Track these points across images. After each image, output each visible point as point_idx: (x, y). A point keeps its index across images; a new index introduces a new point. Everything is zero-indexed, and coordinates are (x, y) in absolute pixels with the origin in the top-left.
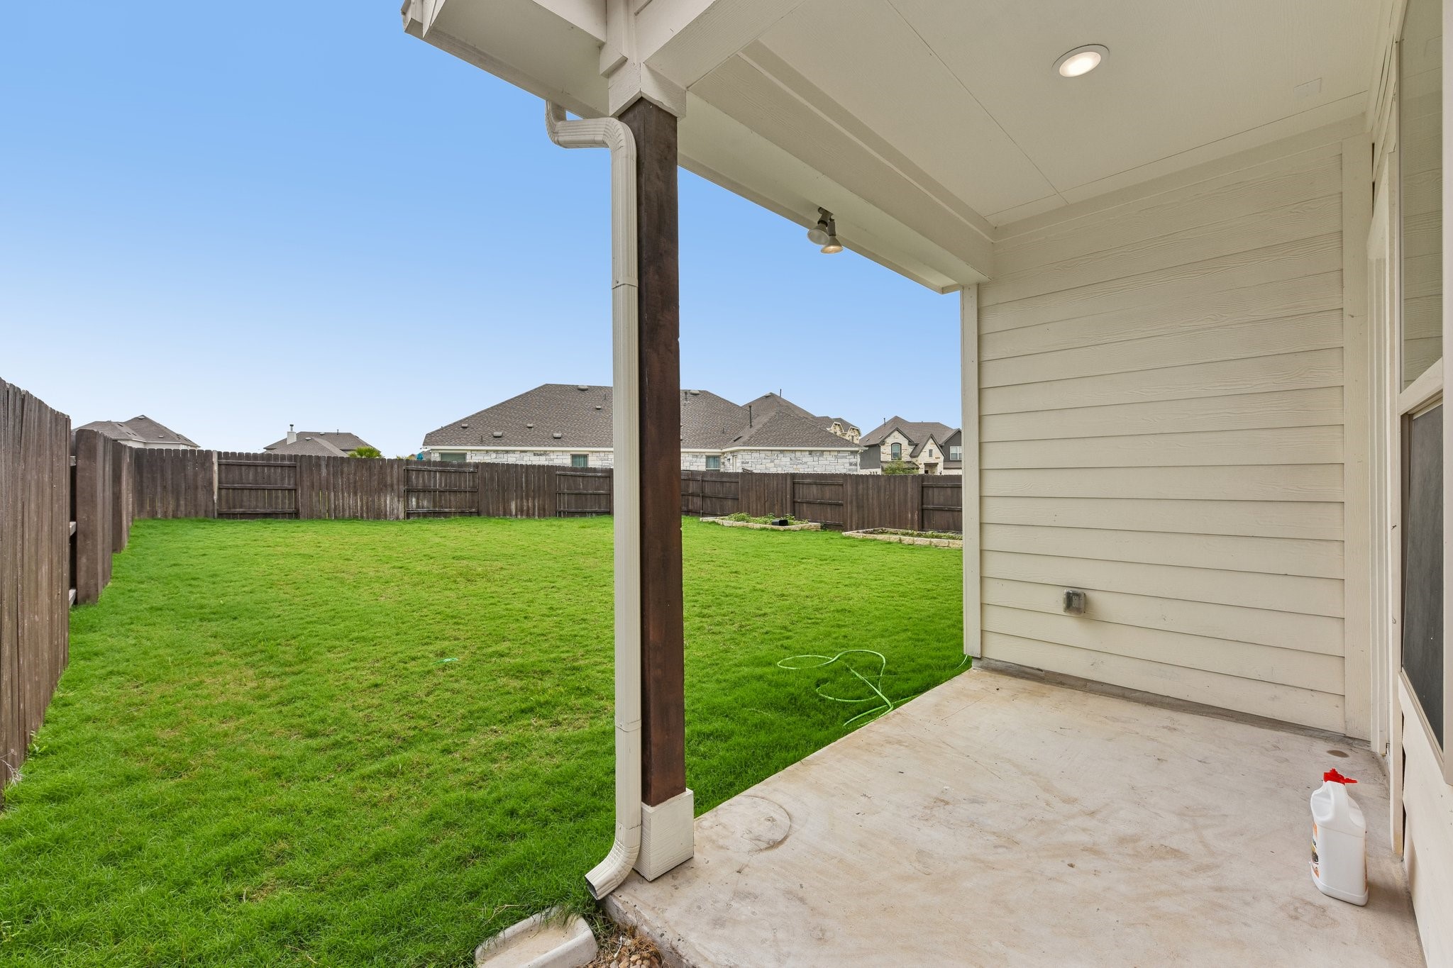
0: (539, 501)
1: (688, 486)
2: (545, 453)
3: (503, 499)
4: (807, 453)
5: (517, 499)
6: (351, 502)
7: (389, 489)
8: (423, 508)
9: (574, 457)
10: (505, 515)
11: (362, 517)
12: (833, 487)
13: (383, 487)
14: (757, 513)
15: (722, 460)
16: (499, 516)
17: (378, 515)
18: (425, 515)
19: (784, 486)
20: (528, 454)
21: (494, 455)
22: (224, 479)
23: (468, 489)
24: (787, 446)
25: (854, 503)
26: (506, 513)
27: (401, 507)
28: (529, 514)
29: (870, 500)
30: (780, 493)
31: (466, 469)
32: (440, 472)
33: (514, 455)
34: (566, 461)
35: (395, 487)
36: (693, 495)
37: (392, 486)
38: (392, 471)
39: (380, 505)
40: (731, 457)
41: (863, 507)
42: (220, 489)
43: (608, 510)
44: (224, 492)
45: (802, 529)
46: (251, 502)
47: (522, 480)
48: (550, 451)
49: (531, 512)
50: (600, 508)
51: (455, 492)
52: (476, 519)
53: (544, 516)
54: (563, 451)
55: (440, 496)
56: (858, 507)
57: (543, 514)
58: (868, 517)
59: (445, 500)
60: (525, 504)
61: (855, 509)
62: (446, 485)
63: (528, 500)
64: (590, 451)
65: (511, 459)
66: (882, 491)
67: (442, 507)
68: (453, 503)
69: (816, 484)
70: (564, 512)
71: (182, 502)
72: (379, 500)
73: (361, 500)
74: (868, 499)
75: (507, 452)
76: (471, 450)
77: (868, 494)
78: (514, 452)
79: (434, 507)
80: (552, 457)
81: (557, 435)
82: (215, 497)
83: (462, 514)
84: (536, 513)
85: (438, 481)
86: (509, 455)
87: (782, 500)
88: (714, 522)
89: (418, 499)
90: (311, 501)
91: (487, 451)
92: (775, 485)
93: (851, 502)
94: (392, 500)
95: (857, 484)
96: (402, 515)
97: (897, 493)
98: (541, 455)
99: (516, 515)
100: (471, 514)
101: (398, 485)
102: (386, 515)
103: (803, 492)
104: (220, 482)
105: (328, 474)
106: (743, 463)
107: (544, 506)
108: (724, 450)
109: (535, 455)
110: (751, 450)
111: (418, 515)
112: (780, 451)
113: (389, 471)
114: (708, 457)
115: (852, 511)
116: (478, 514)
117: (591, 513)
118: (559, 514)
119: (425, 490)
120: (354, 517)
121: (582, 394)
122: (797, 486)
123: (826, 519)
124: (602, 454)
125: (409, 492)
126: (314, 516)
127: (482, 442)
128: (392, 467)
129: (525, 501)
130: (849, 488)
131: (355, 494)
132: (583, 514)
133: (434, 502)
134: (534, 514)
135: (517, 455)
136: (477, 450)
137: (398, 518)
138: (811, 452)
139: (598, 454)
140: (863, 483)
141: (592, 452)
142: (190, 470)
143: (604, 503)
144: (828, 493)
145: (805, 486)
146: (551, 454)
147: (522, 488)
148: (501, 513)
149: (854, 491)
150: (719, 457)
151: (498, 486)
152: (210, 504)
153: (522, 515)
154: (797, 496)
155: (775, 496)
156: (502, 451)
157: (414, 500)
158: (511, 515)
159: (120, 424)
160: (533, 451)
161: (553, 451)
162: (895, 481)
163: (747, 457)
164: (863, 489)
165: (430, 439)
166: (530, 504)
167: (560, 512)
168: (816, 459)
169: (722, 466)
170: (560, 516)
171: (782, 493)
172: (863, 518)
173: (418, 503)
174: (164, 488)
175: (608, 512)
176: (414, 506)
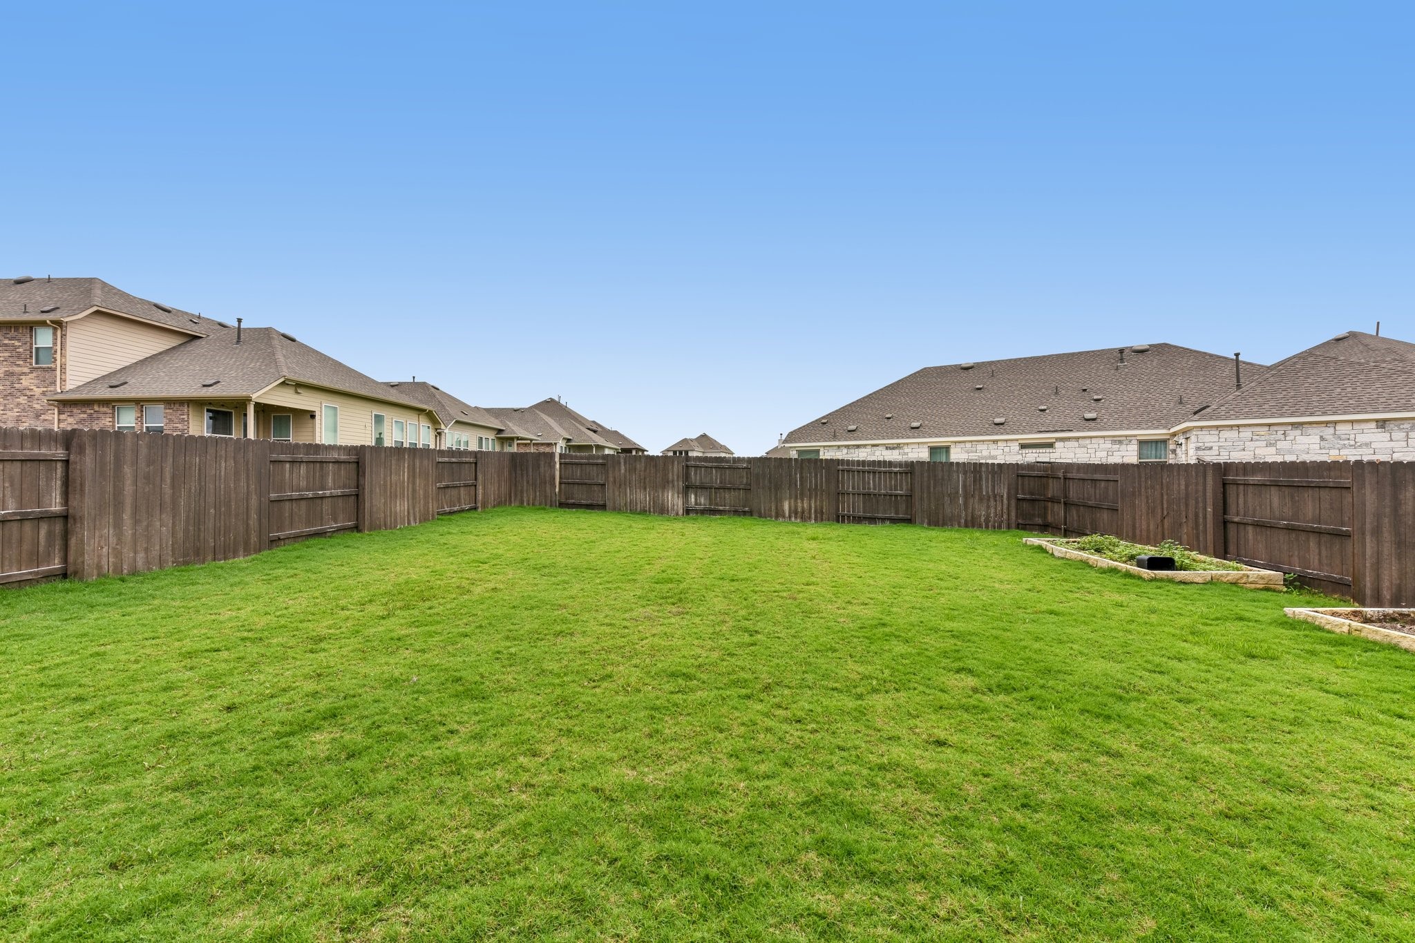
0: (816, 502)
1: (1045, 487)
2: (898, 446)
3: (776, 498)
4: (1373, 425)
5: (790, 498)
6: (642, 497)
7: (671, 485)
8: (700, 505)
9: (933, 449)
10: (777, 517)
11: (650, 512)
12: (1325, 494)
13: (665, 484)
15: (1172, 447)
16: (771, 517)
17: (662, 510)
18: (703, 512)
19: (1201, 488)
20: (880, 448)
21: (845, 451)
22: (563, 476)
23: (742, 487)
24: (1312, 414)
25: (1387, 535)
26: (779, 514)
27: (680, 503)
28: (804, 517)
30: (1192, 502)
31: (739, 465)
32: (716, 468)
33: (866, 450)
34: (923, 455)
35: (676, 483)
36: (1053, 500)
37: (673, 481)
38: (673, 468)
39: (663, 500)
40: (1183, 441)
42: (560, 483)
43: (909, 517)
44: (563, 486)
45: (1212, 582)
46: (580, 495)
47: (796, 478)
48: (904, 444)
49: (806, 514)
50: (897, 513)
51: (729, 489)
52: (747, 521)
53: (822, 520)
54: (919, 443)
55: (716, 493)
57: (820, 517)
59: (720, 498)
60: (800, 504)
61: (1388, 548)
62: (721, 483)
63: (802, 500)
64: (952, 442)
65: (862, 455)
67: (717, 505)
68: (728, 501)
69: (1277, 485)
70: (849, 517)
71: (538, 494)
72: (663, 495)
73: (649, 496)
75: (858, 446)
76: (824, 446)
78: (865, 446)
79: (710, 504)
80: (906, 450)
81: (915, 424)
82: (557, 490)
83: (736, 513)
84: (813, 516)
85: (716, 478)
86: (860, 450)
87: (1197, 516)
89: (696, 496)
90: (614, 494)
91: (839, 447)
92: (1183, 487)
93: (1377, 532)
94: (673, 495)
95: (1397, 486)
96: (681, 512)
98: (894, 448)
99: (790, 517)
100: (745, 513)
101: (678, 481)
102: (668, 511)
103: (1245, 502)
104: (560, 478)
105: (626, 471)
106: (1198, 449)
107: (822, 508)
108: (1172, 430)
109: (887, 448)
111: (696, 512)
112: (1292, 424)
113: (670, 467)
114: (1142, 443)
115: (1378, 554)
116: (750, 513)
117: (883, 520)
118: (839, 519)
119: (703, 487)
120: (644, 512)
121: (964, 374)
122: (1232, 490)
123: (1305, 563)
124: (969, 445)
125: (687, 489)
126: (617, 510)
127: (835, 437)
128: (673, 463)
129: (799, 501)
130: (1370, 497)
131: (645, 489)
132: (872, 520)
133: (710, 499)
134: (810, 518)
135: (868, 450)
136: (830, 446)
137: (677, 514)
138: (1382, 424)
139: (962, 445)
141: (955, 442)
142: (542, 470)
143: (903, 507)
144: (1310, 508)
145: (1251, 489)
146: (905, 447)
147: (796, 486)
148: (773, 514)
149: (1387, 501)
150: (1165, 442)
151: (770, 482)
152: (553, 495)
153: (796, 518)
154: (1232, 508)
155: (1183, 508)
156: (854, 445)
157: (693, 496)
158: (784, 517)
160: (885, 444)
161: (908, 444)
163: (1209, 438)
166: (805, 505)
167: (843, 516)
169: (1172, 456)
170: (843, 521)
171: (1197, 502)
173: (696, 500)
174: (528, 482)
175: (909, 521)
176: (693, 503)
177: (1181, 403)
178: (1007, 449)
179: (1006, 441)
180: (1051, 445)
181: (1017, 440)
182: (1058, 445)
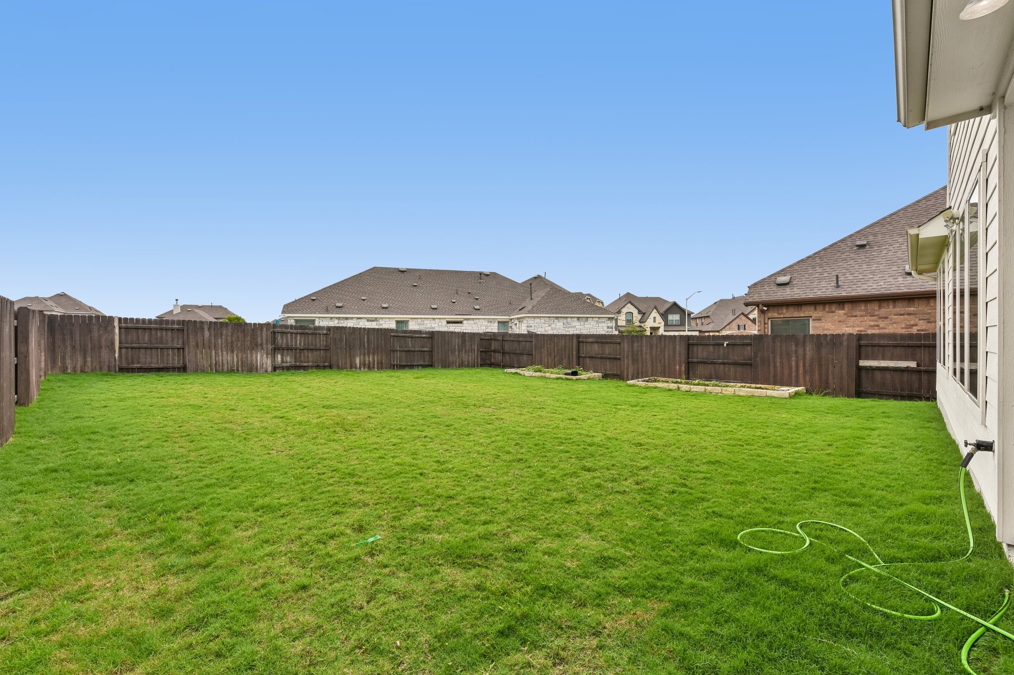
0: (378, 357)
2: (376, 320)
3: (350, 356)
4: (576, 319)
5: (360, 355)
6: (229, 358)
7: (260, 348)
8: (286, 362)
9: (398, 322)
10: (351, 367)
11: (238, 370)
12: (611, 345)
13: (255, 346)
14: (548, 365)
15: (510, 325)
16: (347, 369)
17: (251, 369)
18: (288, 368)
19: (571, 344)
20: (363, 320)
21: (336, 321)
22: (124, 341)
23: (322, 348)
24: (561, 314)
25: (630, 358)
26: (352, 366)
27: (269, 362)
28: (370, 367)
29: (644, 356)
30: (567, 350)
31: (321, 332)
32: (301, 334)
33: (353, 321)
34: (392, 325)
35: (265, 346)
37: (262, 344)
38: (261, 334)
39: (252, 360)
40: (518, 323)
41: (638, 361)
42: (120, 348)
43: (431, 363)
44: (124, 351)
45: (589, 379)
46: (147, 359)
47: (364, 340)
48: (380, 318)
49: (371, 365)
50: (424, 362)
51: (312, 350)
52: (328, 372)
53: (382, 369)
54: (389, 318)
55: (300, 353)
56: (633, 360)
57: (381, 367)
58: (642, 368)
59: (304, 357)
60: (367, 359)
61: (630, 362)
62: (305, 345)
63: (369, 356)
64: (410, 318)
65: (350, 324)
66: (654, 348)
67: (301, 362)
68: (311, 359)
69: (597, 342)
70: (397, 366)
71: (89, 359)
72: (251, 356)
73: (237, 357)
74: (642, 355)
75: (347, 318)
76: (319, 317)
77: (642, 351)
78: (352, 318)
79: (296, 362)
80: (381, 322)
81: (385, 305)
82: (117, 355)
83: (318, 367)
84: (376, 366)
85: (299, 342)
86: (348, 321)
87: (569, 355)
88: (516, 373)
89: (282, 355)
90: (196, 357)
91: (331, 318)
93: (628, 357)
94: (262, 356)
96: (270, 369)
97: (667, 349)
98: (373, 321)
99: (360, 368)
100: (324, 367)
101: (267, 344)
102: (257, 369)
103: (586, 349)
104: (120, 343)
105: (210, 335)
106: (528, 326)
107: (382, 360)
108: (511, 317)
109: (368, 321)
110: (534, 317)
111: (283, 368)
112: (556, 317)
113: (259, 333)
114: (499, 322)
115: (628, 364)
116: (330, 367)
117: (418, 366)
118: (393, 367)
119: (289, 349)
120: (231, 371)
121: (402, 275)
122: (581, 345)
123: (606, 370)
124: (419, 320)
125: (276, 350)
126: (199, 370)
127: (327, 311)
128: (262, 330)
129: (367, 357)
131: (232, 352)
132: (411, 367)
133: (295, 358)
134: (374, 367)
135: (355, 321)
136: (324, 317)
137: (266, 371)
138: (578, 318)
139: (416, 320)
140: (638, 342)
141: (412, 318)
142: (95, 334)
143: (427, 358)
144: (608, 350)
145: (588, 344)
146: (381, 320)
147: (364, 346)
148: (348, 366)
150: (507, 322)
151: (346, 345)
152: (113, 360)
153: (364, 368)
154: (581, 352)
155: (563, 352)
156: (343, 318)
157: (279, 356)
158: (356, 368)
159: (45, 299)
160: (366, 318)
161: (382, 318)
162: (665, 340)
163: (531, 322)
164: (638, 346)
165: (287, 308)
166: (371, 359)
167: (394, 366)
168: (582, 323)
170: (394, 368)
171: (569, 349)
172: (638, 369)
173: (282, 359)
174: (74, 347)
175: (431, 366)
176: (280, 362)
177: (510, 304)
178: (440, 324)
179: (440, 319)
180: (461, 322)
181: (445, 318)
182: (465, 322)
